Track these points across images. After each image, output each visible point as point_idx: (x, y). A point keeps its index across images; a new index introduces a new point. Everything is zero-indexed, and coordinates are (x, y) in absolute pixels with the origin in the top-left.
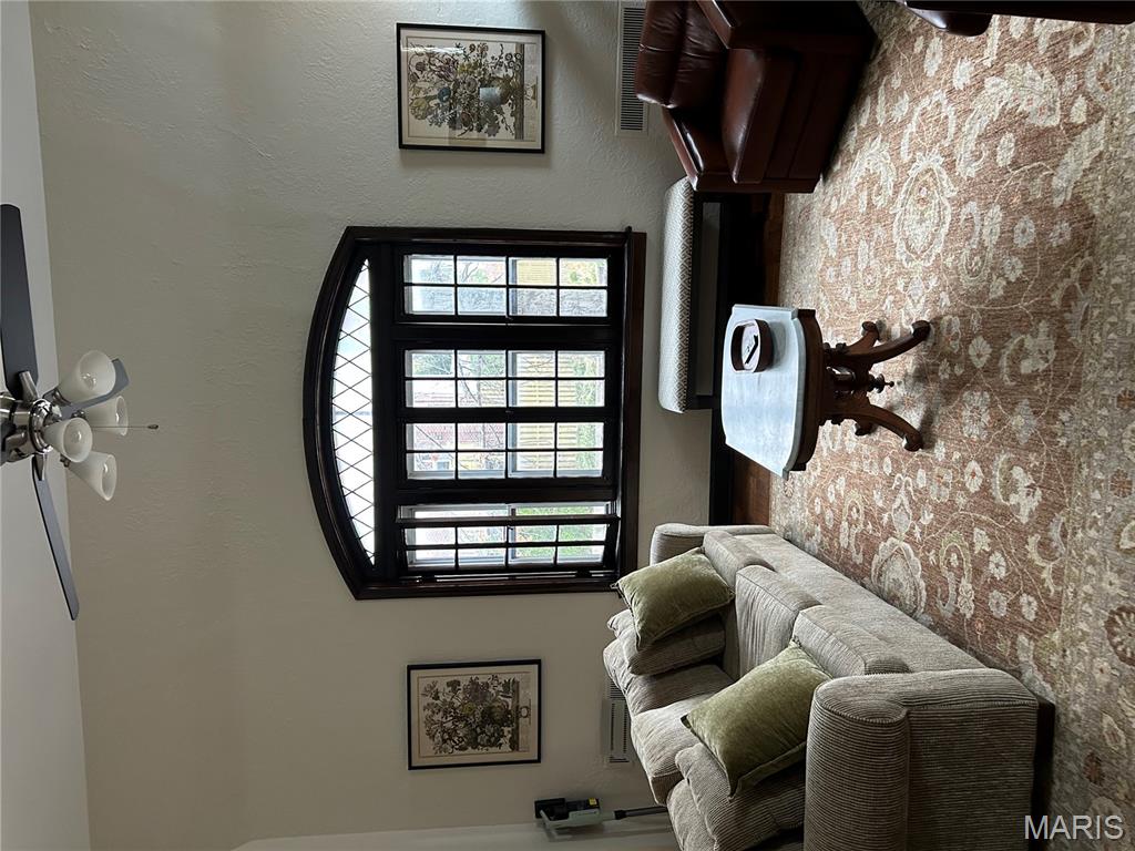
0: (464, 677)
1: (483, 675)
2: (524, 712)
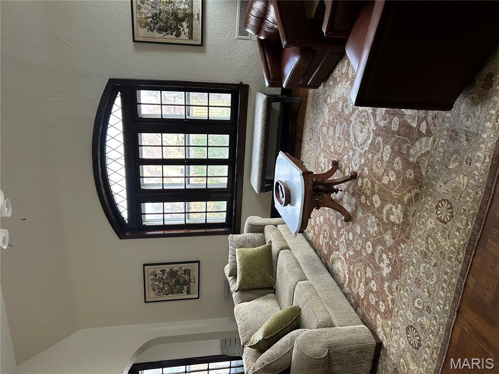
0: (168, 268)
1: (176, 267)
2: (192, 280)
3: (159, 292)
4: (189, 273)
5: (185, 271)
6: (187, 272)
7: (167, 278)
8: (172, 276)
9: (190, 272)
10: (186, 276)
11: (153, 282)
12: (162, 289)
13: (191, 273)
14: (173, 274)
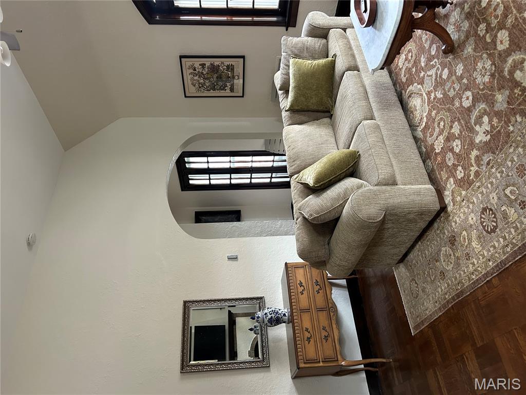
0: (208, 62)
1: (217, 62)
2: (236, 77)
3: (200, 87)
4: (233, 70)
5: (228, 67)
6: (231, 68)
7: (208, 73)
8: (213, 71)
9: (233, 68)
10: (230, 73)
11: (192, 76)
12: (203, 85)
13: (235, 70)
14: (214, 69)
